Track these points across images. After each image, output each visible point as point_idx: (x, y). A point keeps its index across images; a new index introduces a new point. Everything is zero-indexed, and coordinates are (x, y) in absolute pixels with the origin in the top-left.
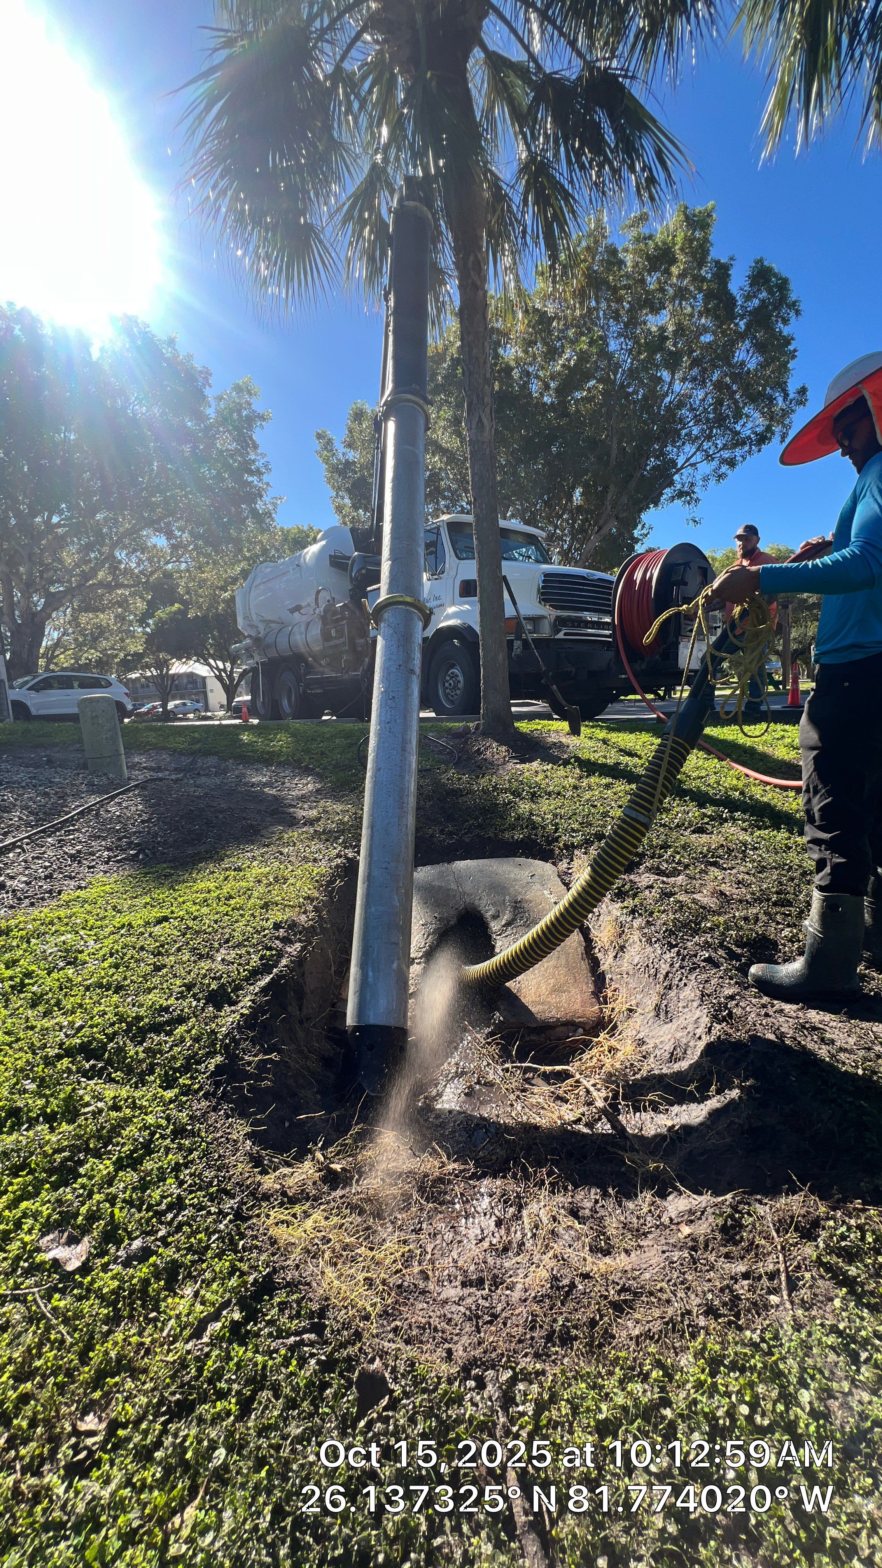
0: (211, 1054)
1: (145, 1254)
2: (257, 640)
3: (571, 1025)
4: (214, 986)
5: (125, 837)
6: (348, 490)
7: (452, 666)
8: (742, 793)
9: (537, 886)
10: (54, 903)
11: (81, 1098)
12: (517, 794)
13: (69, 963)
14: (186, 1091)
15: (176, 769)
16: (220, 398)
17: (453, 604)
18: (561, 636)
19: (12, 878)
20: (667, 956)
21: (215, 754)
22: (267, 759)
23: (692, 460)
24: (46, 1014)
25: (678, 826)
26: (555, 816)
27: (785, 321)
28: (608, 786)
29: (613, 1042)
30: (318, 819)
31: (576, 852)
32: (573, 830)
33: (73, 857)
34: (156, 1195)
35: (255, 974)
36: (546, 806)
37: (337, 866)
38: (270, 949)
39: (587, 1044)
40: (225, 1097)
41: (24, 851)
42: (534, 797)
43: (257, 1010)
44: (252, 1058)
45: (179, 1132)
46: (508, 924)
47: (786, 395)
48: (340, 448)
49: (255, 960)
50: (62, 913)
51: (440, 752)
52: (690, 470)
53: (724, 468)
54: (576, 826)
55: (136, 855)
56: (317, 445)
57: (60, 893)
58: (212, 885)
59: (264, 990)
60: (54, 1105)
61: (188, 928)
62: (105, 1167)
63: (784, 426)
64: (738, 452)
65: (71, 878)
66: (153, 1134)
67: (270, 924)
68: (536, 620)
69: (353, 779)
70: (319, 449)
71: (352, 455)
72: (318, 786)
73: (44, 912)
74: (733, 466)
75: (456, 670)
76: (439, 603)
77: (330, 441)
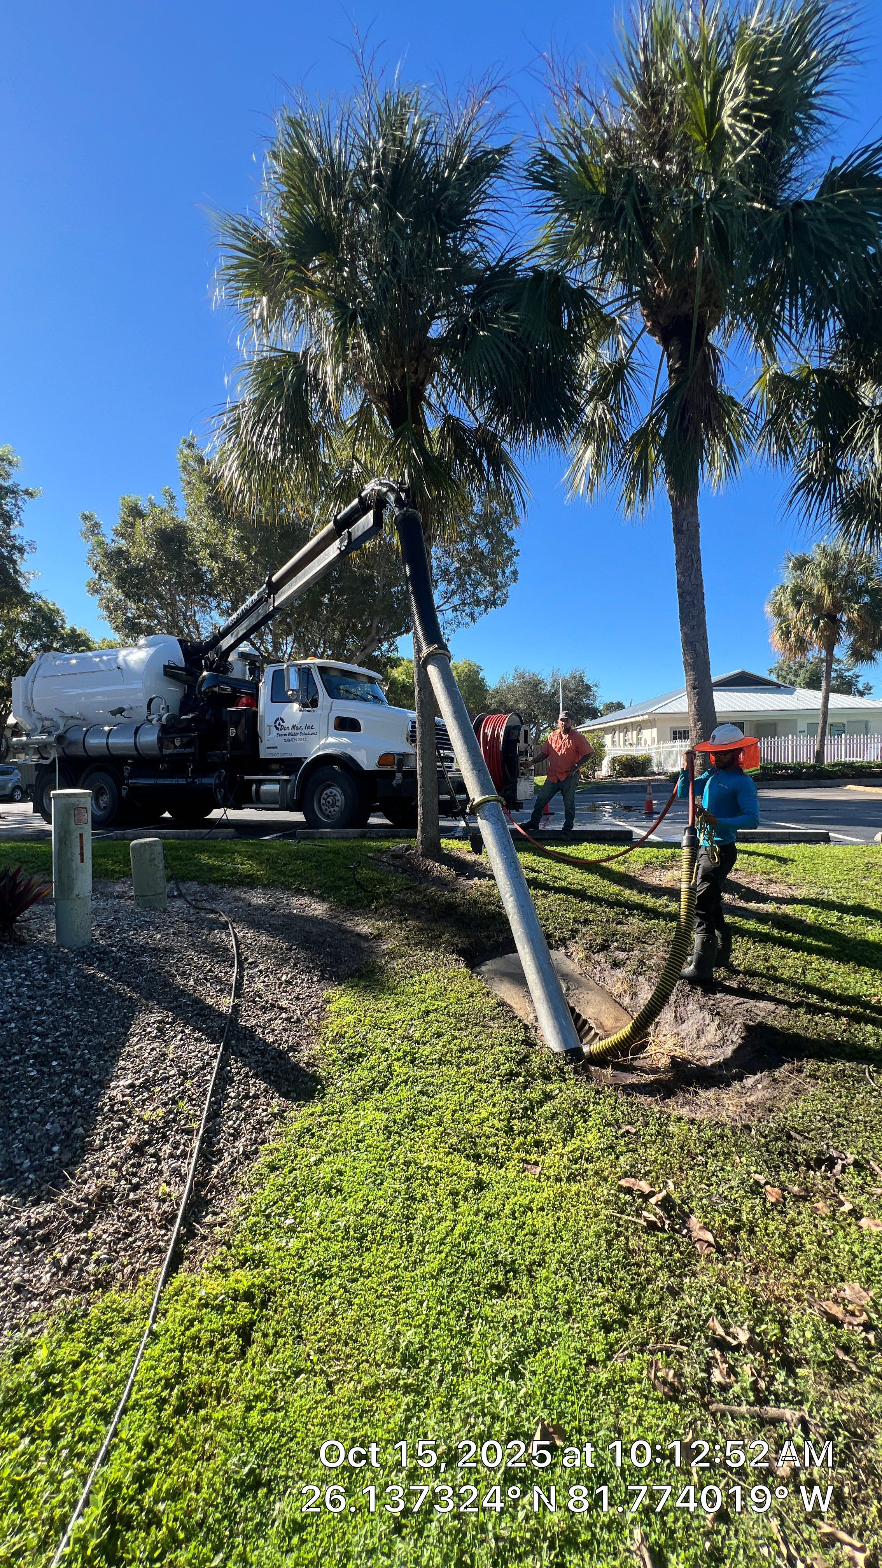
2: (60, 739)
6: (117, 579)
7: (329, 787)
8: (623, 897)
17: (331, 735)
21: (193, 879)
22: (250, 882)
27: (510, 528)
31: (569, 942)
46: (568, 989)
47: (504, 573)
48: (108, 532)
53: (468, 620)
55: (324, 975)
64: (477, 610)
68: (405, 756)
70: (82, 528)
71: (126, 545)
72: (325, 905)
74: (474, 619)
75: (336, 791)
76: (311, 731)
77: (96, 525)
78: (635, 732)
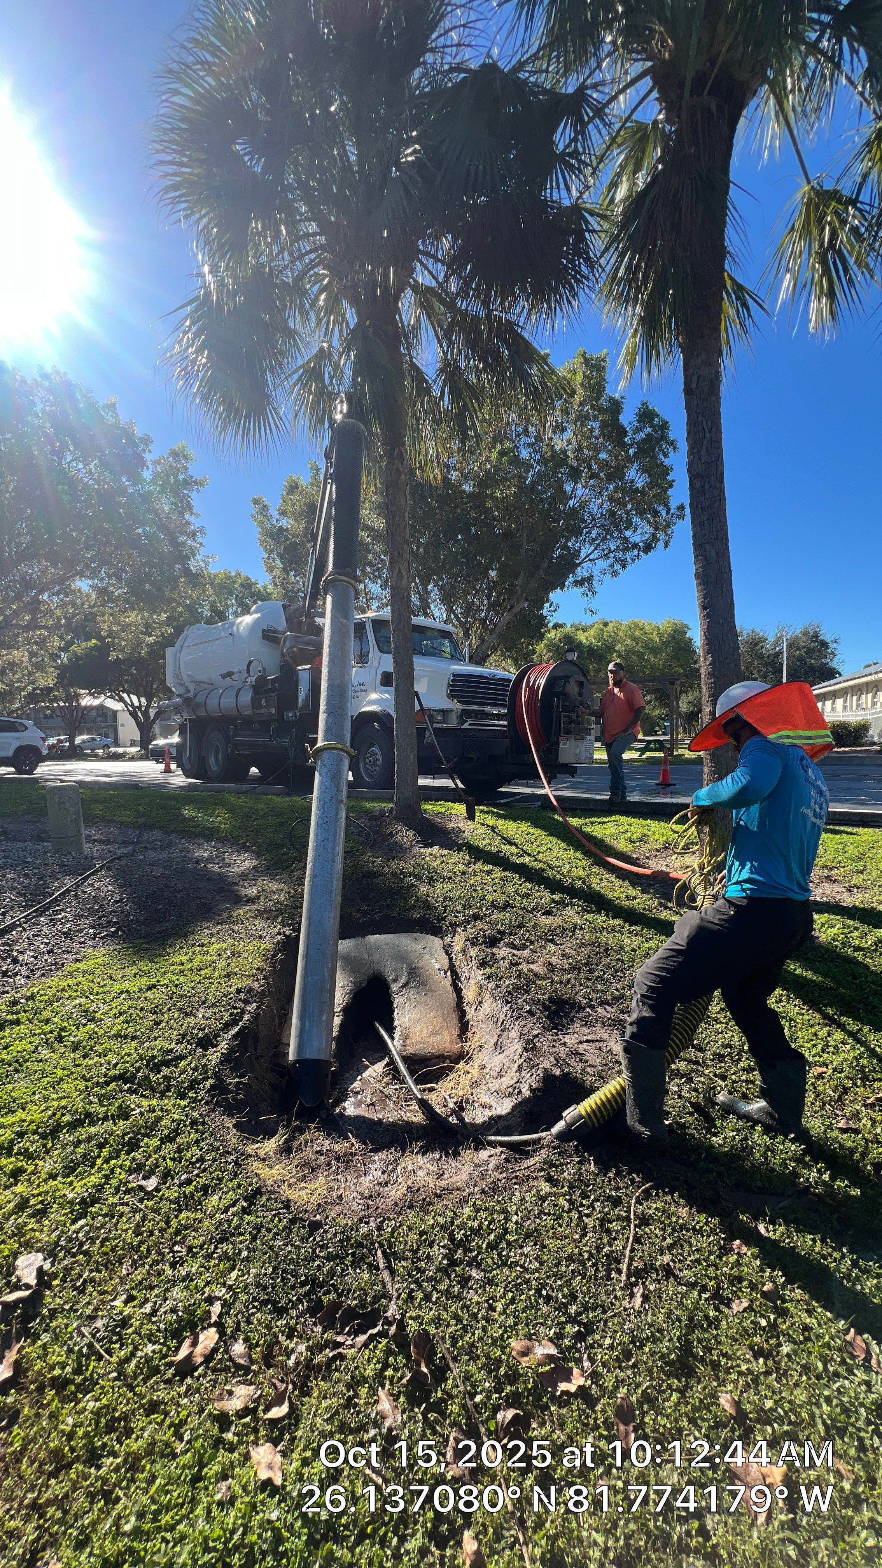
0: (206, 1079)
1: (189, 1182)
2: (188, 701)
3: (441, 1057)
4: (201, 1035)
5: (104, 916)
6: (281, 555)
7: (373, 745)
8: (584, 882)
9: (428, 957)
10: (60, 973)
11: (129, 1106)
12: (418, 877)
13: (89, 1021)
14: (194, 1100)
15: (124, 842)
16: (159, 462)
17: (375, 691)
18: (466, 726)
19: (22, 953)
20: (504, 1009)
21: (160, 828)
22: (209, 834)
23: (591, 557)
24: (85, 1057)
25: (533, 909)
26: (445, 898)
27: (666, 455)
28: (489, 872)
29: (467, 1068)
30: (258, 898)
31: (458, 929)
32: (457, 911)
33: (66, 935)
34: (189, 1155)
35: (227, 1026)
36: (440, 889)
37: (278, 942)
38: (236, 1008)
39: (451, 1069)
40: (218, 1104)
41: (24, 929)
42: (431, 881)
43: (231, 1050)
44: (231, 1081)
45: (194, 1123)
46: (404, 986)
47: (668, 510)
48: (274, 513)
49: (226, 1017)
50: (70, 981)
51: (359, 834)
52: (589, 564)
53: (617, 567)
54: (459, 908)
55: (116, 932)
56: (254, 510)
57: (63, 965)
58: (184, 959)
59: (235, 1037)
60: (113, 1109)
61: (173, 993)
62: (155, 1142)
63: (667, 535)
64: (629, 555)
65: (68, 952)
66: (179, 1125)
67: (233, 990)
68: (445, 713)
69: (285, 857)
70: (254, 512)
71: (286, 523)
72: (255, 863)
73: (56, 981)
74: (624, 566)
75: (376, 749)
76: (362, 688)
77: (265, 508)
78: (870, 695)
